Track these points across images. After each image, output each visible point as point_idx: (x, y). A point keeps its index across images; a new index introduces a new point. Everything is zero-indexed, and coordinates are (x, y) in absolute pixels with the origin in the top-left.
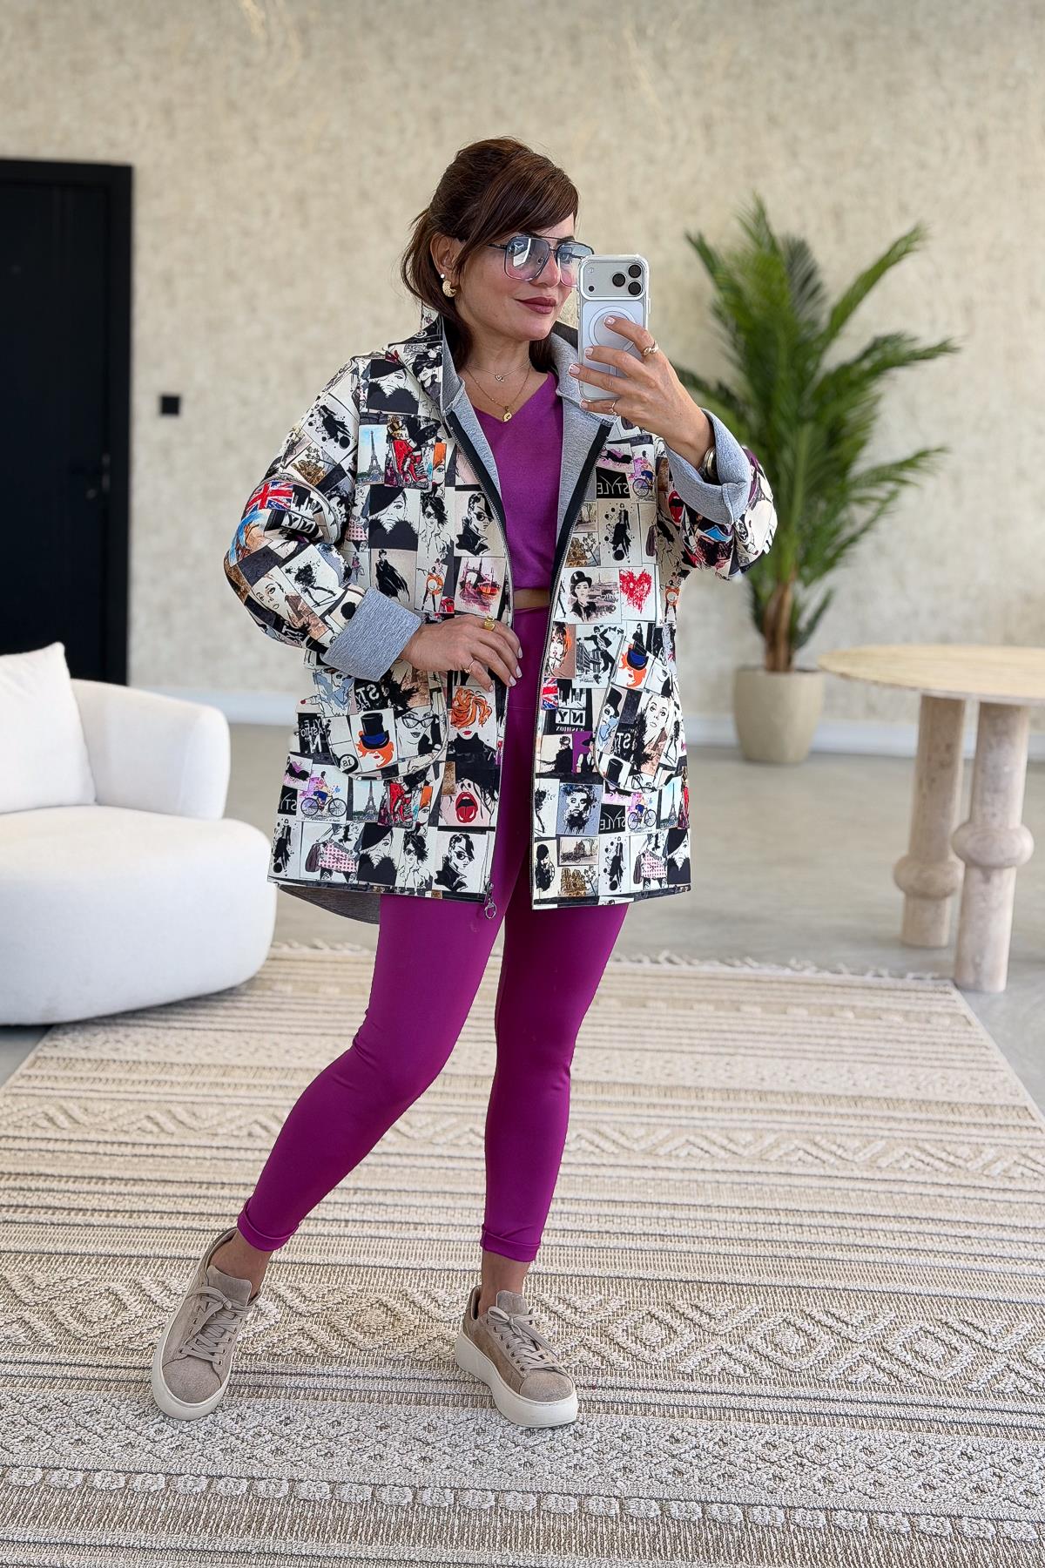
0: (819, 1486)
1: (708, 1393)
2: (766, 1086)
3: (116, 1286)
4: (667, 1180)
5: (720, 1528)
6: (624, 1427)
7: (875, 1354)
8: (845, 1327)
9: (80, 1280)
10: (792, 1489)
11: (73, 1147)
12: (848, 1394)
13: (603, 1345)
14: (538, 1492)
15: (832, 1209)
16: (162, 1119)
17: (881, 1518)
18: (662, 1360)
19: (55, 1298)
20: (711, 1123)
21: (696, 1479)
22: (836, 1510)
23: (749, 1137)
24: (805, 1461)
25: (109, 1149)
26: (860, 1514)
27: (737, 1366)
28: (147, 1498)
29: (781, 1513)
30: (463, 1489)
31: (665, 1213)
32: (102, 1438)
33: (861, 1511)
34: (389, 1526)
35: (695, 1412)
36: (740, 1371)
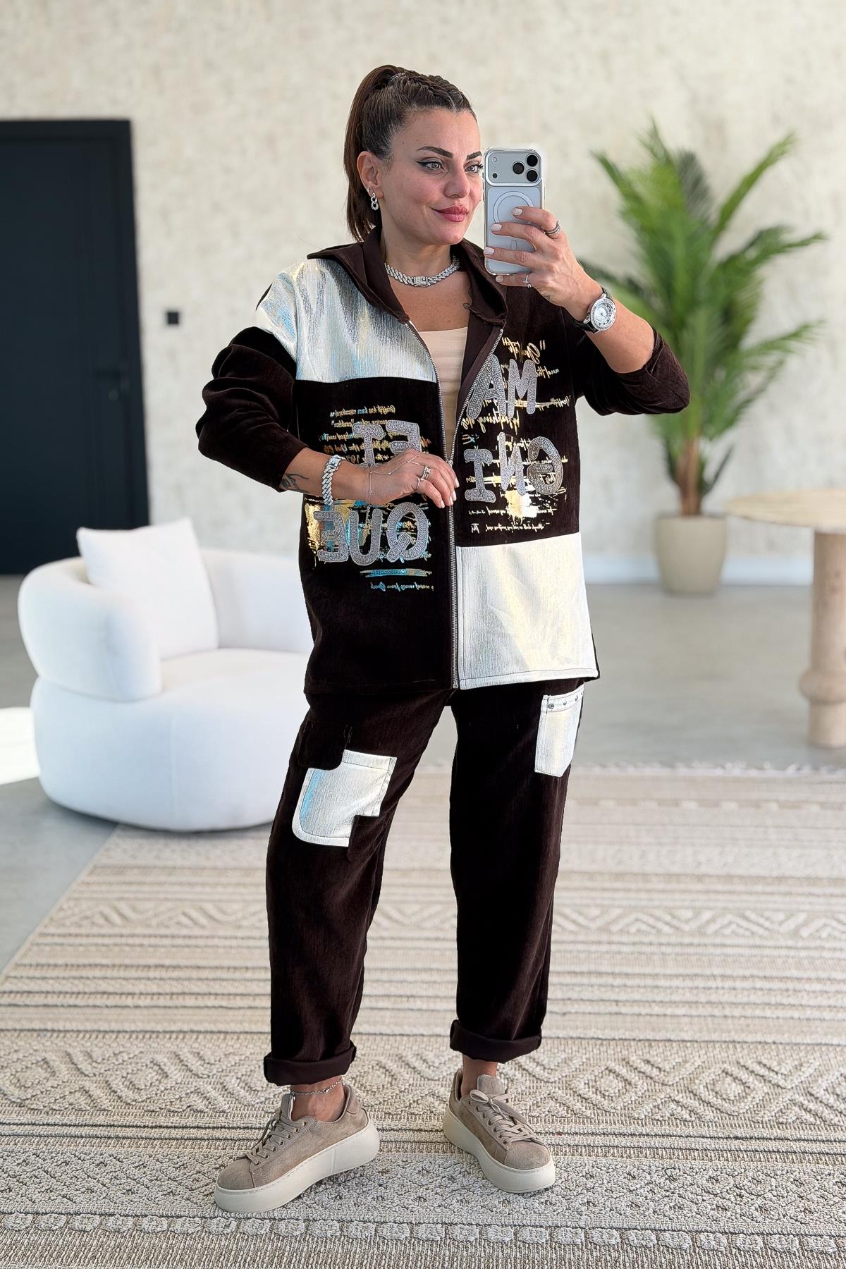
0: (757, 1214)
1: (659, 1135)
2: (704, 869)
3: (160, 1058)
4: (619, 953)
5: (672, 1253)
6: (587, 1166)
7: (801, 1099)
8: (775, 1076)
9: (129, 1054)
10: (733, 1218)
11: (123, 940)
12: (780, 1133)
13: (568, 1096)
14: (515, 1226)
15: (761, 974)
16: (194, 914)
17: (811, 1240)
18: (619, 1108)
19: (109, 1070)
20: (657, 903)
21: (651, 1210)
22: (771, 1235)
23: (689, 914)
24: (743, 1192)
25: (153, 941)
26: (792, 1236)
27: (684, 1112)
28: (186, 1239)
29: (724, 1239)
30: (451, 1224)
31: (618, 981)
32: (148, 1188)
33: (793, 1235)
34: (390, 1258)
35: (648, 1153)
36: (687, 1116)
